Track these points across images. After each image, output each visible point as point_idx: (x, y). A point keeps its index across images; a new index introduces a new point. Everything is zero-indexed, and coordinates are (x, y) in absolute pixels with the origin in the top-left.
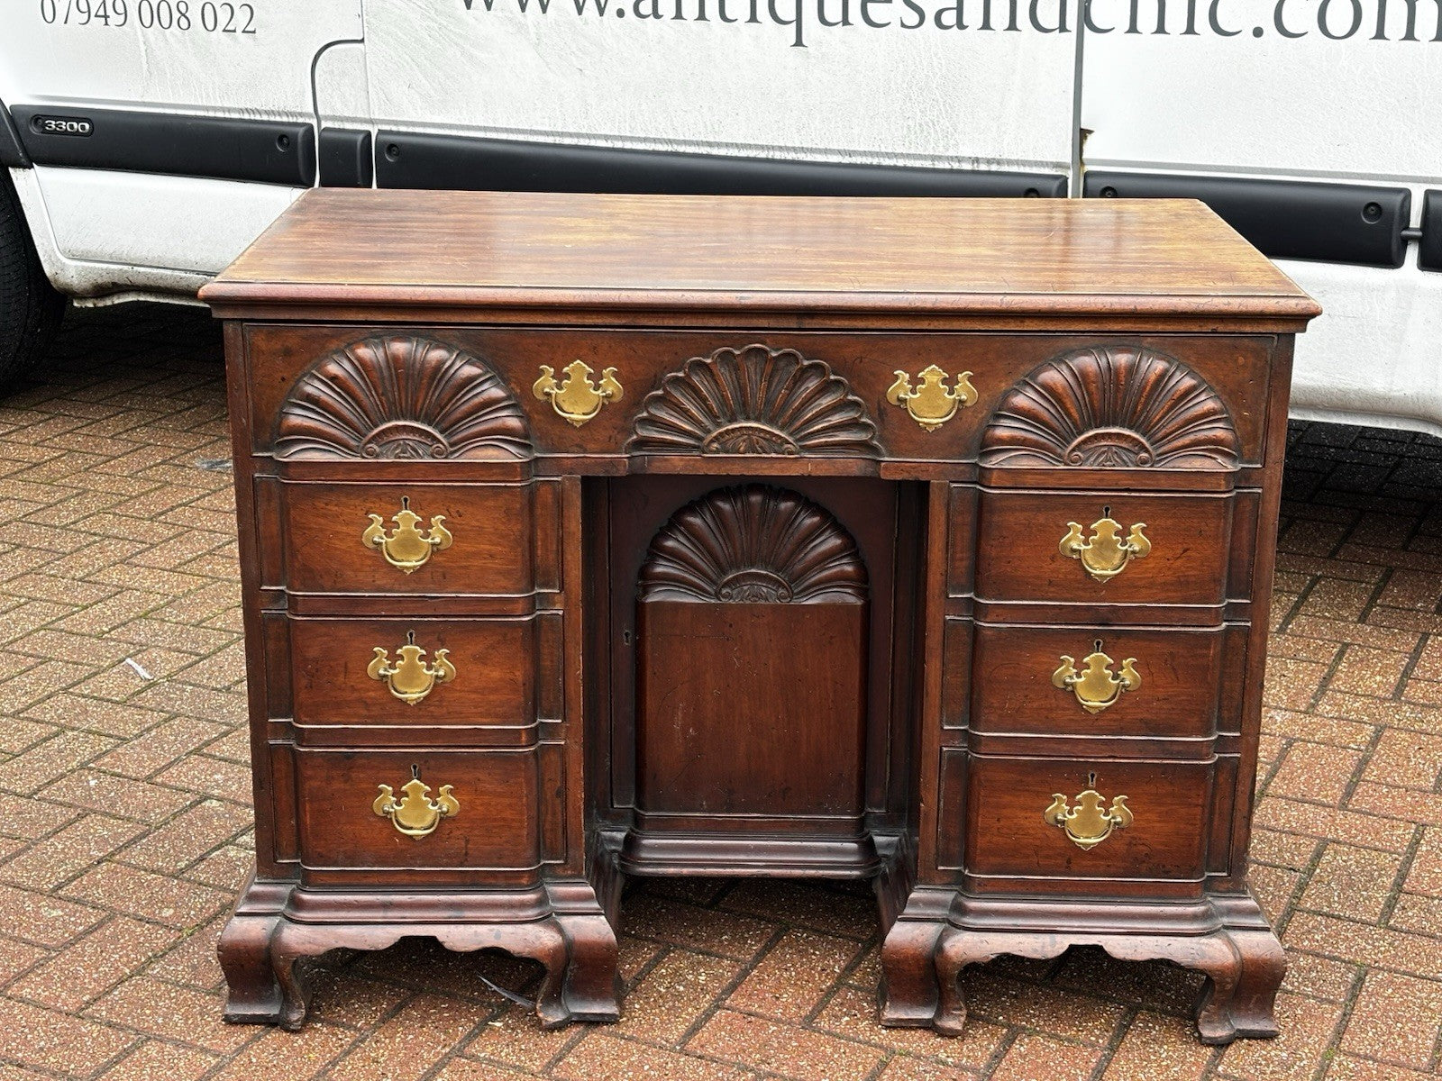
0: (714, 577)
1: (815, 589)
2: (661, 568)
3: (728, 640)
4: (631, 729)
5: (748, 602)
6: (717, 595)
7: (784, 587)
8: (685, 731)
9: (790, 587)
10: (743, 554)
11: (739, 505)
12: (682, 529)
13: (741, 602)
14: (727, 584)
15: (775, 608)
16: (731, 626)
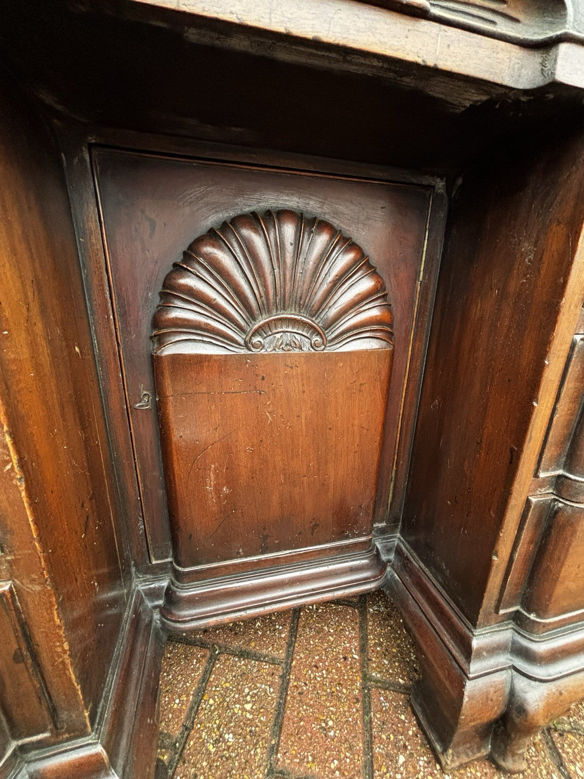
0: (243, 323)
1: (349, 334)
2: (180, 312)
3: (260, 394)
4: (161, 492)
5: (280, 352)
6: (246, 345)
7: (319, 334)
8: (218, 489)
9: (324, 333)
10: (276, 294)
11: (272, 235)
12: (201, 260)
13: (274, 352)
14: (257, 332)
15: (309, 357)
16: (263, 379)
